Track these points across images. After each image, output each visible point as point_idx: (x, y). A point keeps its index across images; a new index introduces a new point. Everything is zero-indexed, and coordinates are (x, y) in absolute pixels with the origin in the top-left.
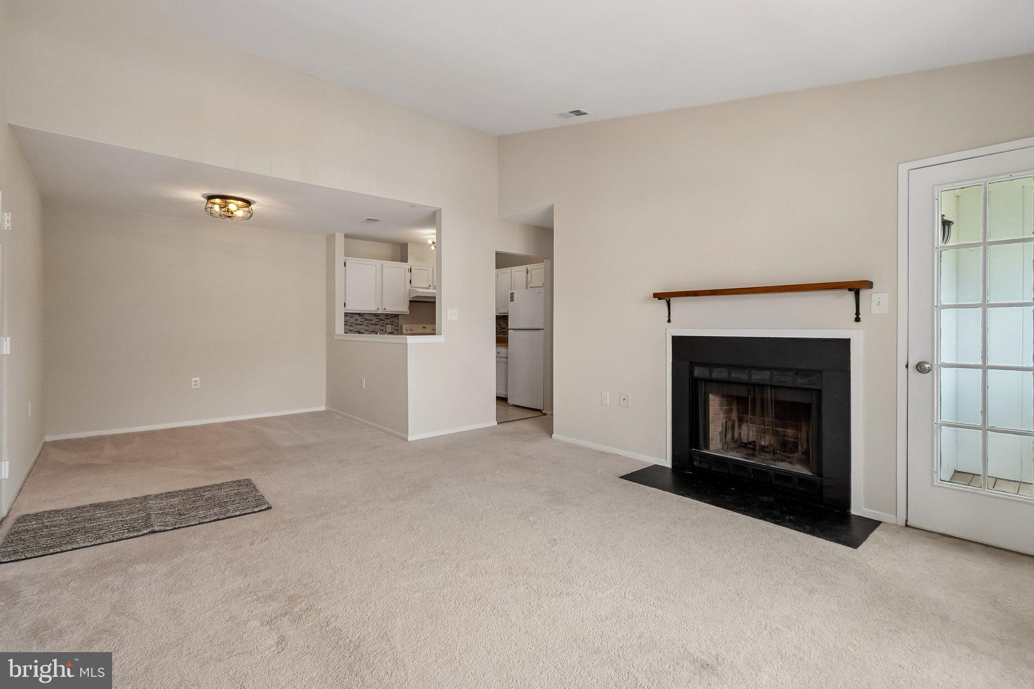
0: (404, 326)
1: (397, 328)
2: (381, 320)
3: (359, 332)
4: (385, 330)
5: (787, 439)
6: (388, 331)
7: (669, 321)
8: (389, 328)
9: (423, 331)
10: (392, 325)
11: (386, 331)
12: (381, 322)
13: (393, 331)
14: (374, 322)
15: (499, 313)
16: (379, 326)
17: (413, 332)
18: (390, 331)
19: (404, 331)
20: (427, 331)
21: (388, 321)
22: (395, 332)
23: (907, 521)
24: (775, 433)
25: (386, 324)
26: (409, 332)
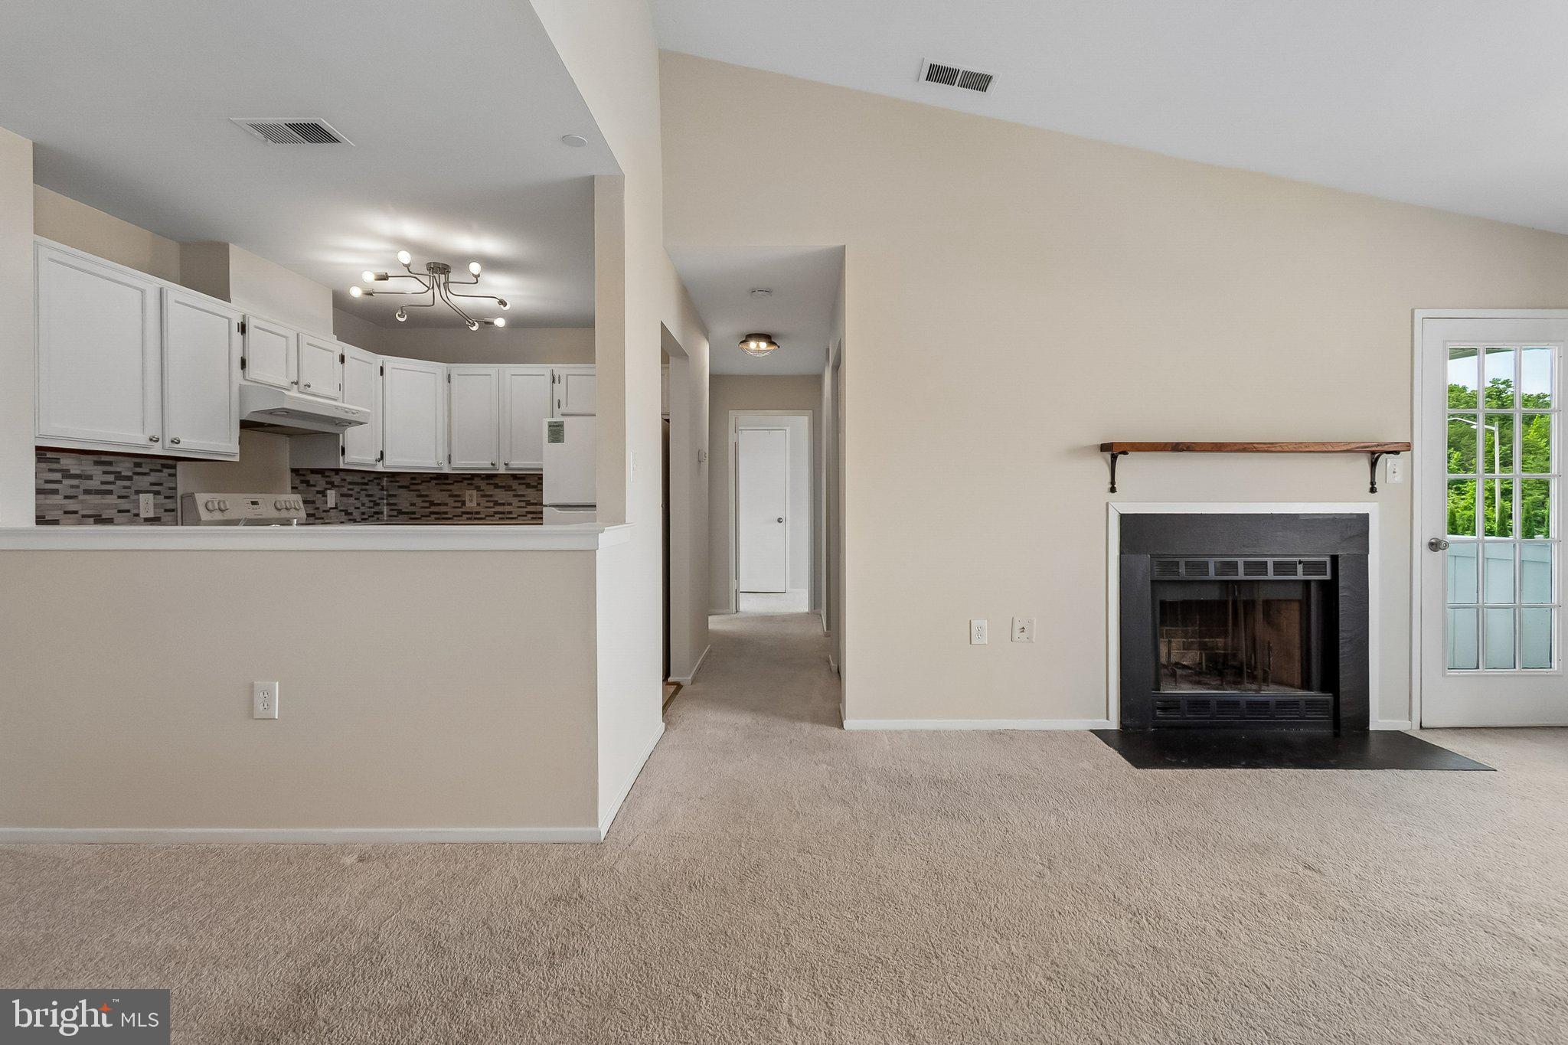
0: (201, 498)
1: (170, 505)
2: (119, 476)
3: (99, 520)
4: (136, 512)
5: (1217, 651)
6: (143, 515)
7: (1113, 490)
8: (147, 504)
9: (251, 513)
10: (157, 493)
11: (137, 515)
12: (119, 483)
13: (161, 513)
14: (95, 484)
15: (454, 469)
16: (112, 499)
17: (228, 516)
18: (151, 515)
19: (204, 515)
20: (266, 510)
21: (143, 482)
22: (166, 517)
23: (1421, 723)
24: (1203, 647)
25: (138, 492)
26: (218, 516)
